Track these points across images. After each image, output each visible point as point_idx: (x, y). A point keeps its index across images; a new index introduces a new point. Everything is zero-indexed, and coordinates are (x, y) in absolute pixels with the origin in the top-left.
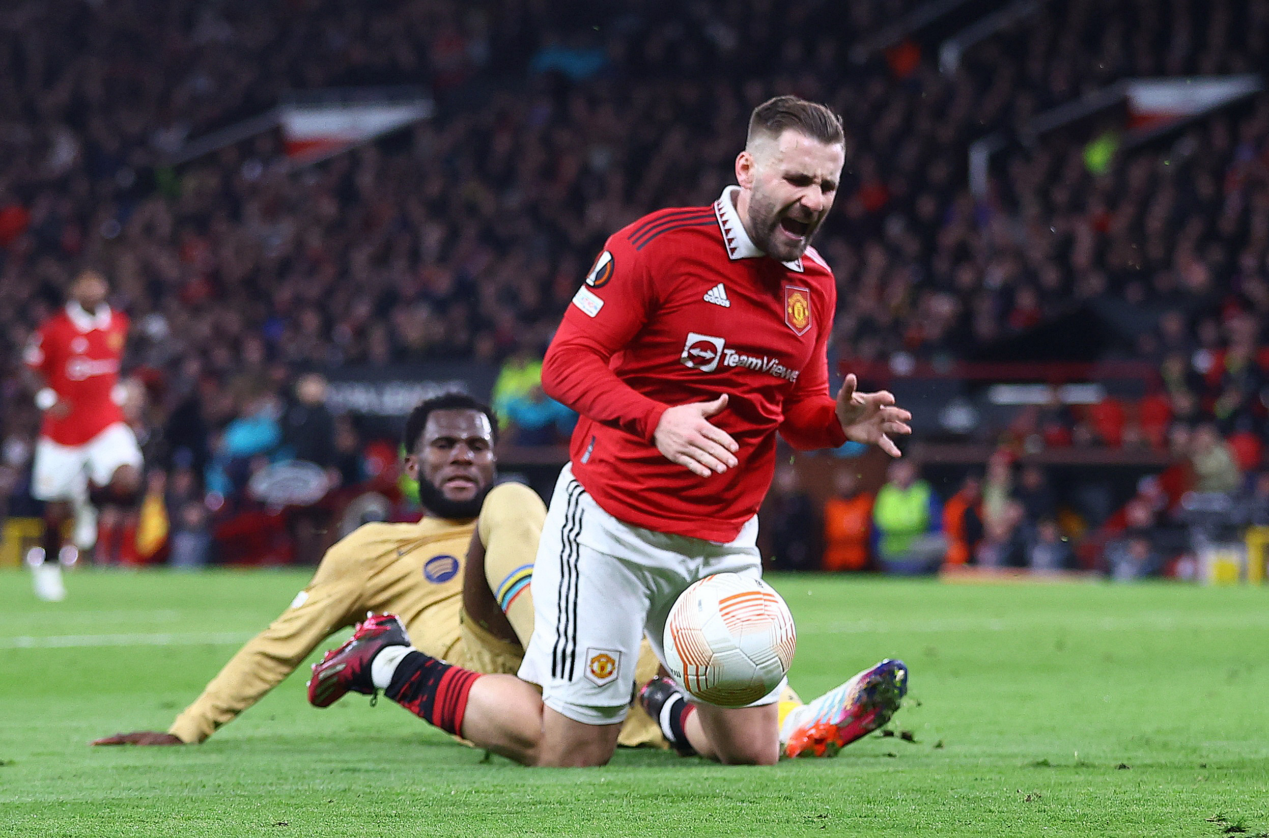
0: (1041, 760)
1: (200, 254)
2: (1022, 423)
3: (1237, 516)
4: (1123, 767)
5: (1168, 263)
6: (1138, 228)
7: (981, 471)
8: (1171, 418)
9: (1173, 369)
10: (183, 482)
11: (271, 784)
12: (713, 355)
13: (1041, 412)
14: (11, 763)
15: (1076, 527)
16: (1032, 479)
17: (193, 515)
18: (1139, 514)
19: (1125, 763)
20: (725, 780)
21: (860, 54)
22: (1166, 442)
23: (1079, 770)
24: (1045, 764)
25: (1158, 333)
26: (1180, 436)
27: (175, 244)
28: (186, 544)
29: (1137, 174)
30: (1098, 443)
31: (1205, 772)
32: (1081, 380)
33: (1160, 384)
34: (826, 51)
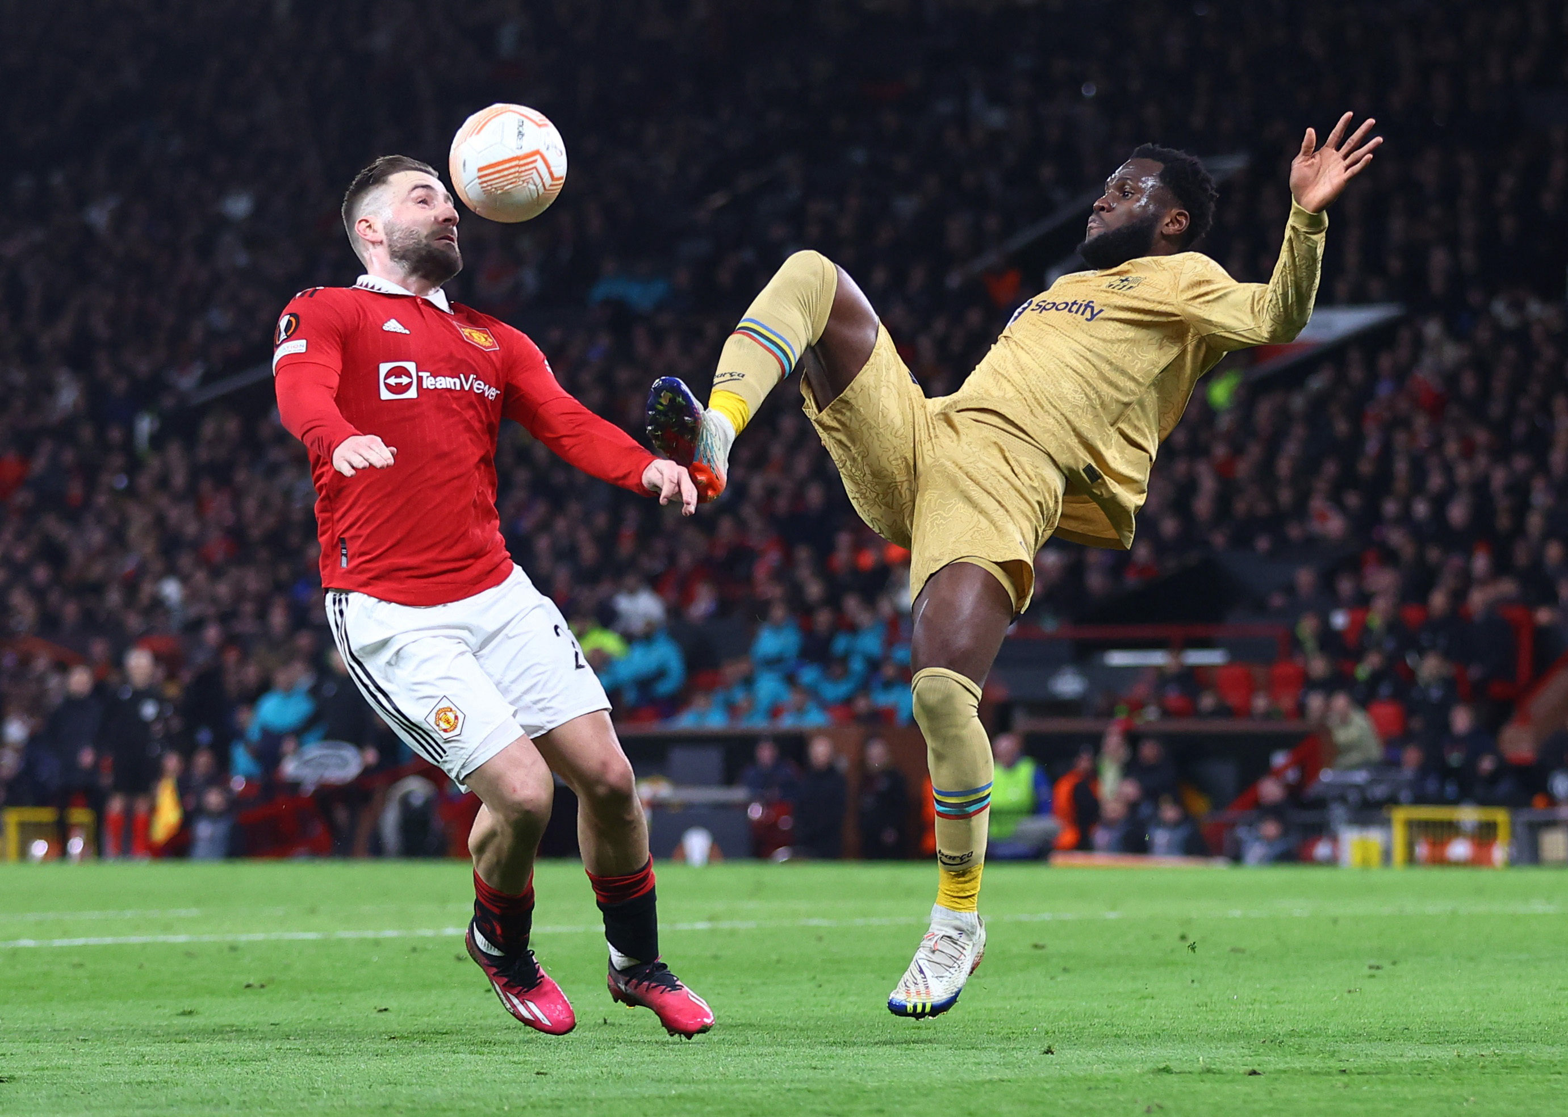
0: (1162, 1066)
1: (219, 506)
2: (1140, 690)
3: (1379, 791)
4: (1254, 1073)
5: (1300, 509)
6: (1266, 469)
7: (1095, 743)
8: (1308, 683)
9: (1307, 628)
10: (203, 761)
11: (303, 1100)
12: (409, 380)
13: (1161, 677)
14: (11, 1078)
15: (1200, 805)
16: (1149, 751)
17: (214, 799)
18: (1271, 790)
19: (1256, 1068)
20: (809, 1091)
21: (954, 280)
22: (1300, 710)
23: (1204, 1077)
24: (1167, 1070)
25: (1290, 589)
26: (1315, 702)
27: (191, 494)
28: (204, 830)
29: (1264, 410)
30: (1223, 711)
31: (1345, 1078)
32: (1204, 644)
33: (1295, 644)
34: (918, 277)
